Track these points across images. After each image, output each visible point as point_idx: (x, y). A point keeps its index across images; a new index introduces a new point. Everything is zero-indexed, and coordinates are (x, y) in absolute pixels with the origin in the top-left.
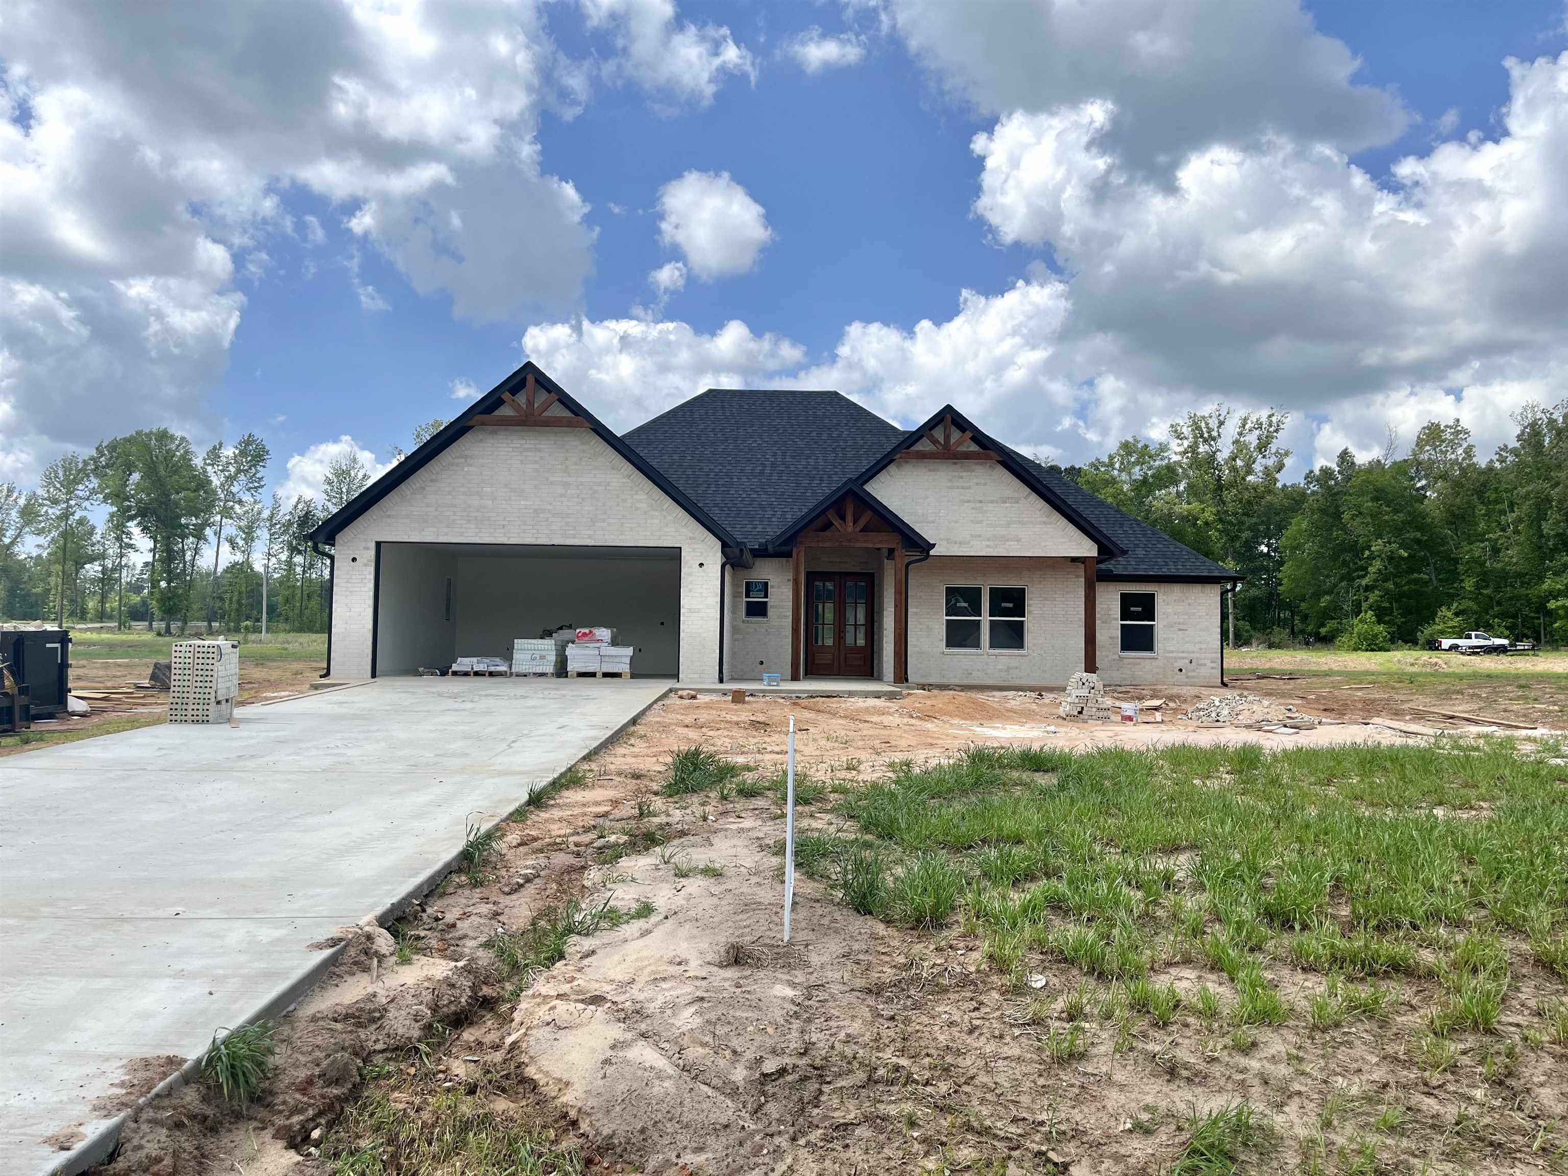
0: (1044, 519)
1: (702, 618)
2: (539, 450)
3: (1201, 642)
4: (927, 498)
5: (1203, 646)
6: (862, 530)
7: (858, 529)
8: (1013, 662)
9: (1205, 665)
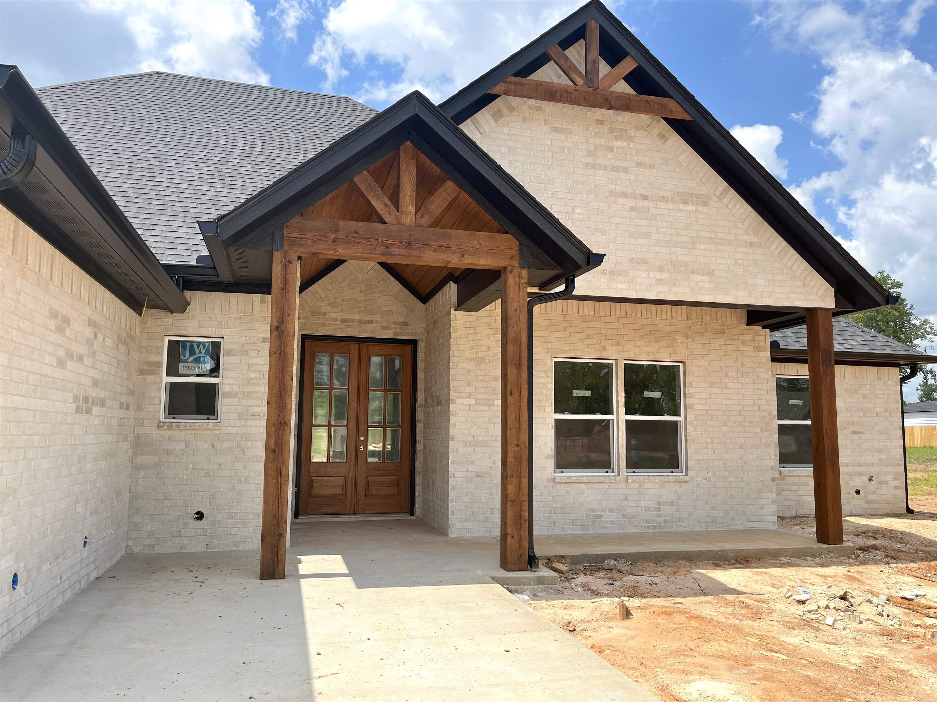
0: (752, 238)
4: (550, 182)
5: (884, 456)
6: (435, 224)
7: (425, 220)
9: (887, 483)
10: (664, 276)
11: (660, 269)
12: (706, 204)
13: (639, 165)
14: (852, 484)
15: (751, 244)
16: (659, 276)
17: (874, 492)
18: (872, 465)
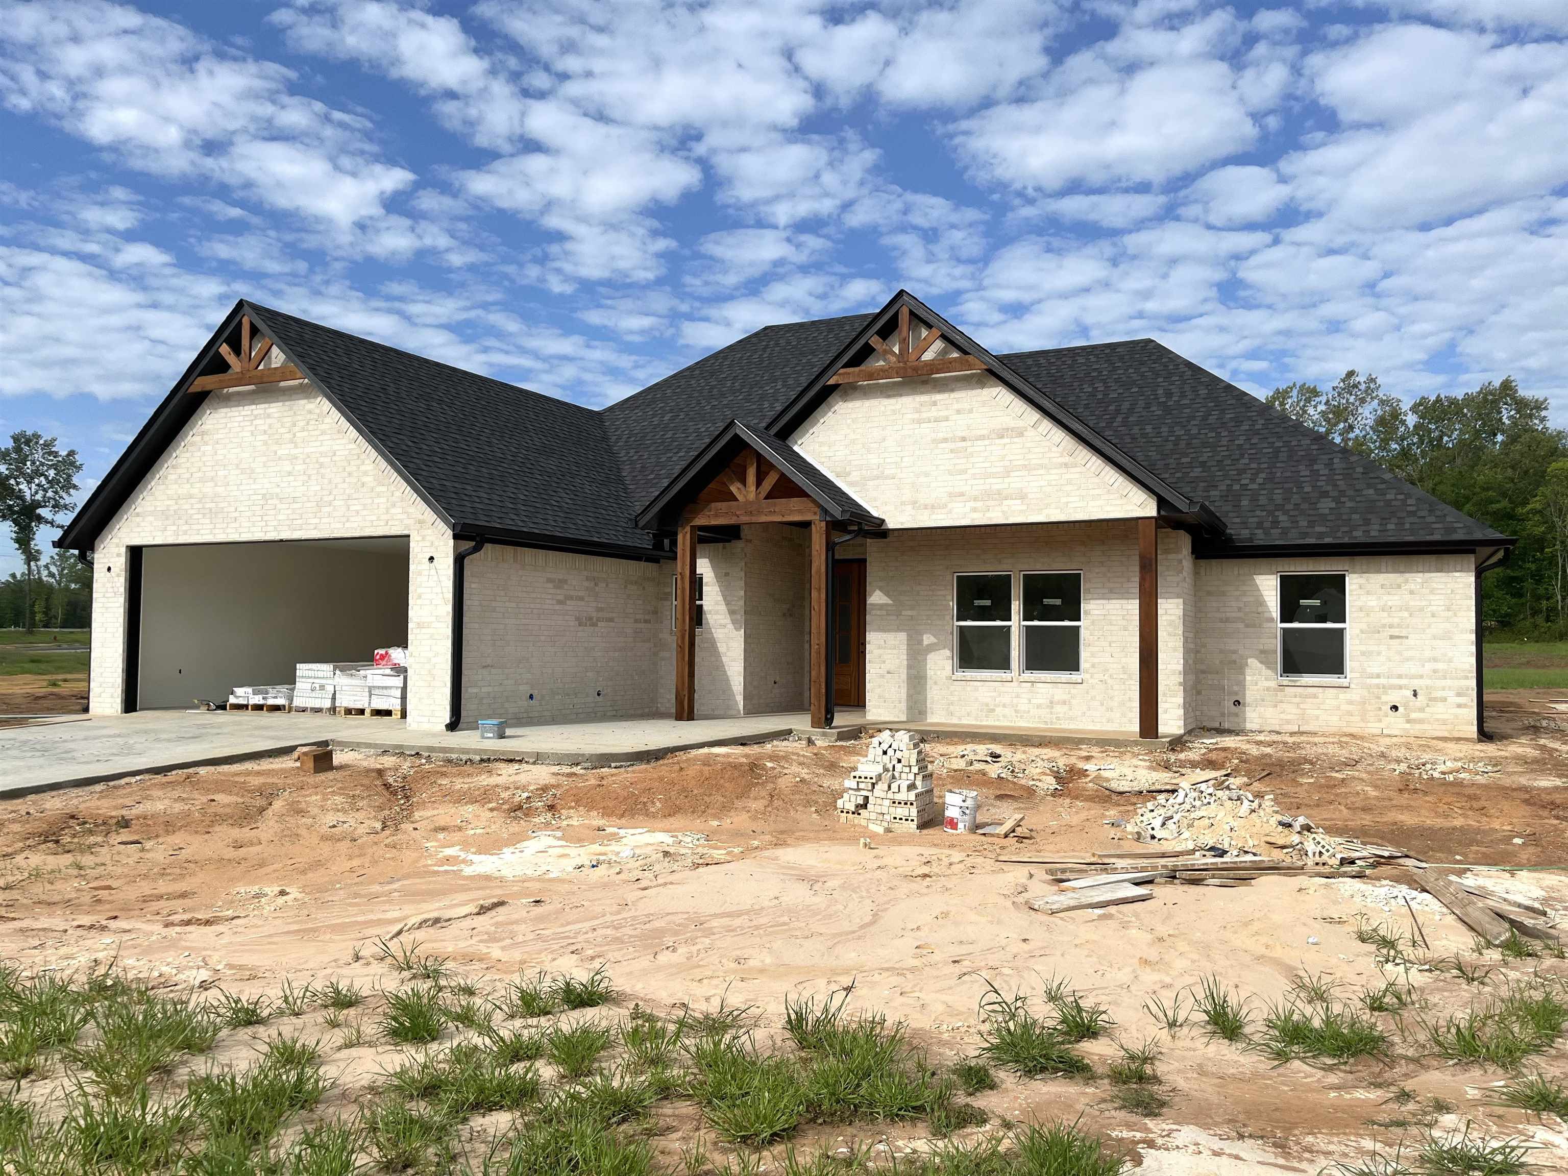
1: (432, 637)
3: (1435, 660)
5: (1441, 666)
8: (1060, 693)
9: (1444, 700)
11: (976, 499)
12: (1020, 435)
13: (958, 412)
14: (1385, 698)
15: (1065, 465)
17: (1422, 710)
18: (1421, 677)
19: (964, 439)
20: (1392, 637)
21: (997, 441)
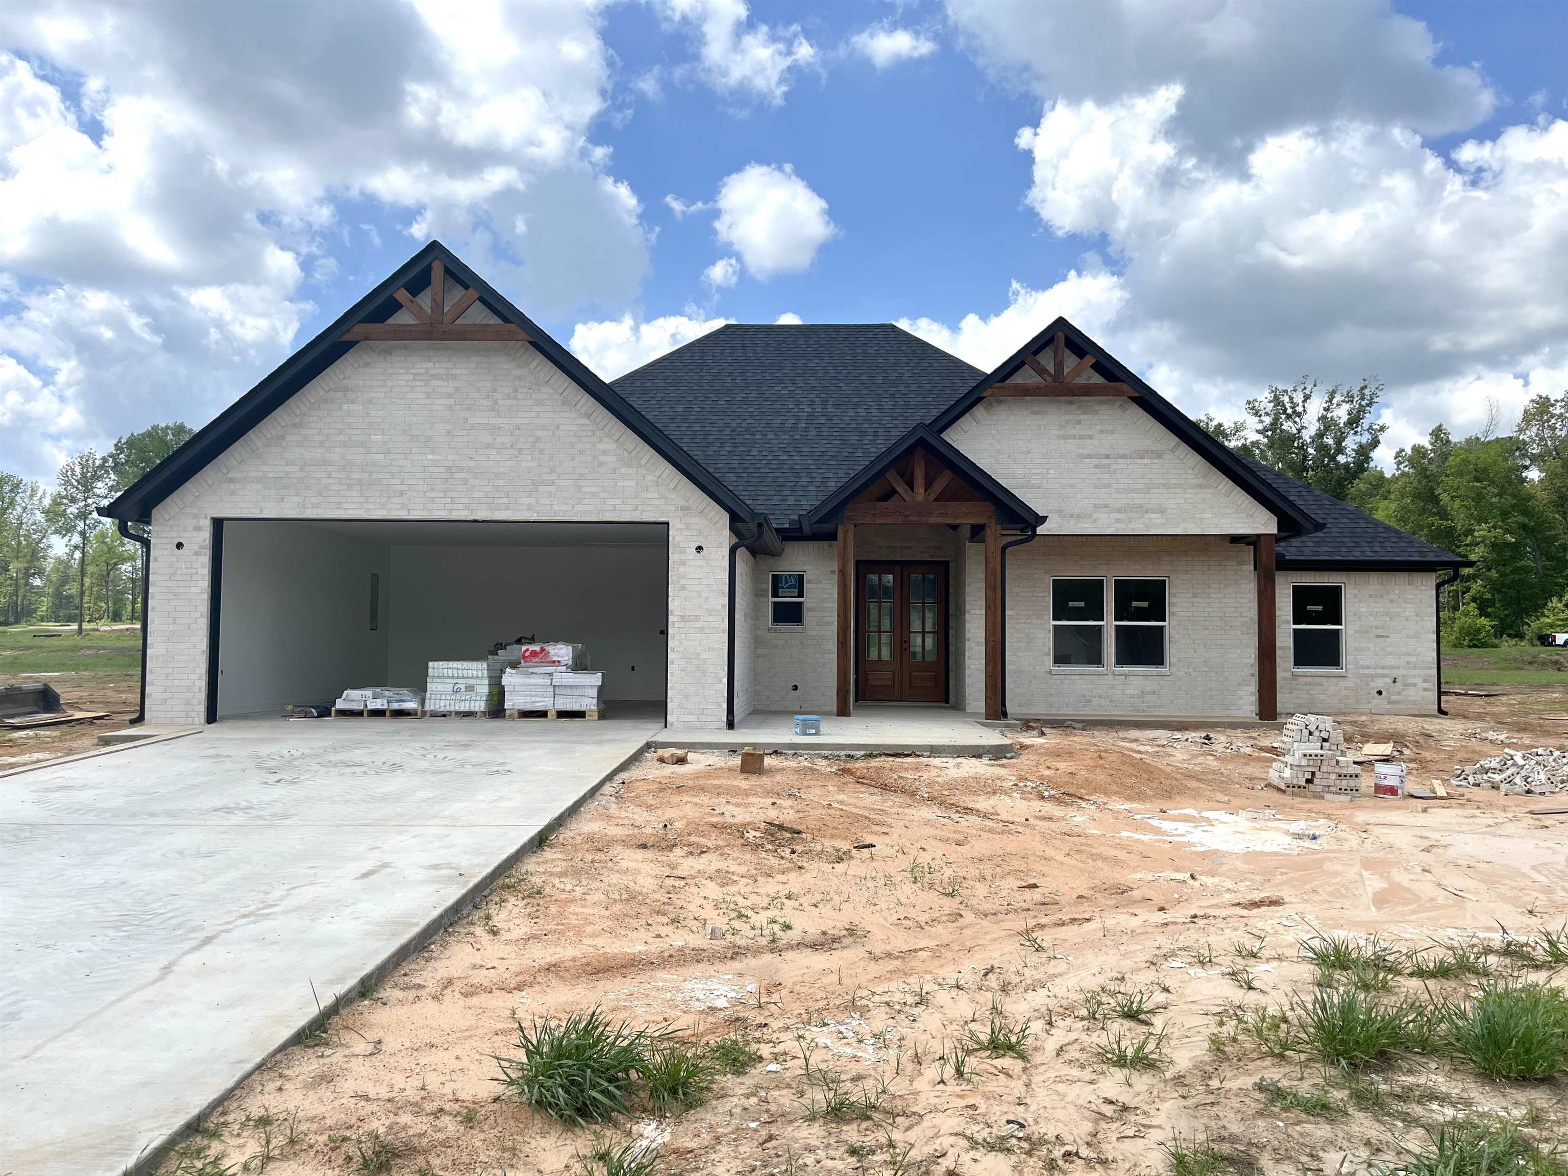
0: (1200, 481)
1: (701, 630)
2: (455, 377)
3: (1408, 654)
4: (1029, 452)
5: (1412, 659)
6: (936, 500)
7: (933, 496)
8: (1150, 685)
9: (1415, 685)
10: (1123, 516)
11: (1119, 511)
12: (1160, 456)
13: (1102, 432)
14: (1372, 685)
15: (1200, 486)
16: (1117, 516)
17: (1399, 693)
18: (1398, 668)
19: (1107, 457)
20: (1378, 636)
21: (1138, 461)
